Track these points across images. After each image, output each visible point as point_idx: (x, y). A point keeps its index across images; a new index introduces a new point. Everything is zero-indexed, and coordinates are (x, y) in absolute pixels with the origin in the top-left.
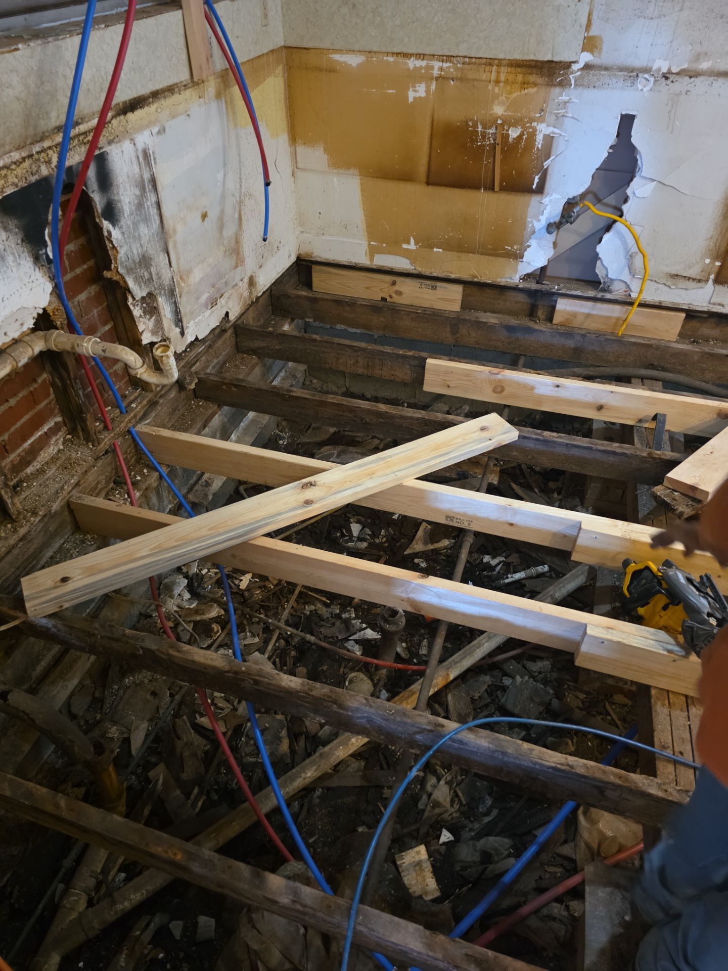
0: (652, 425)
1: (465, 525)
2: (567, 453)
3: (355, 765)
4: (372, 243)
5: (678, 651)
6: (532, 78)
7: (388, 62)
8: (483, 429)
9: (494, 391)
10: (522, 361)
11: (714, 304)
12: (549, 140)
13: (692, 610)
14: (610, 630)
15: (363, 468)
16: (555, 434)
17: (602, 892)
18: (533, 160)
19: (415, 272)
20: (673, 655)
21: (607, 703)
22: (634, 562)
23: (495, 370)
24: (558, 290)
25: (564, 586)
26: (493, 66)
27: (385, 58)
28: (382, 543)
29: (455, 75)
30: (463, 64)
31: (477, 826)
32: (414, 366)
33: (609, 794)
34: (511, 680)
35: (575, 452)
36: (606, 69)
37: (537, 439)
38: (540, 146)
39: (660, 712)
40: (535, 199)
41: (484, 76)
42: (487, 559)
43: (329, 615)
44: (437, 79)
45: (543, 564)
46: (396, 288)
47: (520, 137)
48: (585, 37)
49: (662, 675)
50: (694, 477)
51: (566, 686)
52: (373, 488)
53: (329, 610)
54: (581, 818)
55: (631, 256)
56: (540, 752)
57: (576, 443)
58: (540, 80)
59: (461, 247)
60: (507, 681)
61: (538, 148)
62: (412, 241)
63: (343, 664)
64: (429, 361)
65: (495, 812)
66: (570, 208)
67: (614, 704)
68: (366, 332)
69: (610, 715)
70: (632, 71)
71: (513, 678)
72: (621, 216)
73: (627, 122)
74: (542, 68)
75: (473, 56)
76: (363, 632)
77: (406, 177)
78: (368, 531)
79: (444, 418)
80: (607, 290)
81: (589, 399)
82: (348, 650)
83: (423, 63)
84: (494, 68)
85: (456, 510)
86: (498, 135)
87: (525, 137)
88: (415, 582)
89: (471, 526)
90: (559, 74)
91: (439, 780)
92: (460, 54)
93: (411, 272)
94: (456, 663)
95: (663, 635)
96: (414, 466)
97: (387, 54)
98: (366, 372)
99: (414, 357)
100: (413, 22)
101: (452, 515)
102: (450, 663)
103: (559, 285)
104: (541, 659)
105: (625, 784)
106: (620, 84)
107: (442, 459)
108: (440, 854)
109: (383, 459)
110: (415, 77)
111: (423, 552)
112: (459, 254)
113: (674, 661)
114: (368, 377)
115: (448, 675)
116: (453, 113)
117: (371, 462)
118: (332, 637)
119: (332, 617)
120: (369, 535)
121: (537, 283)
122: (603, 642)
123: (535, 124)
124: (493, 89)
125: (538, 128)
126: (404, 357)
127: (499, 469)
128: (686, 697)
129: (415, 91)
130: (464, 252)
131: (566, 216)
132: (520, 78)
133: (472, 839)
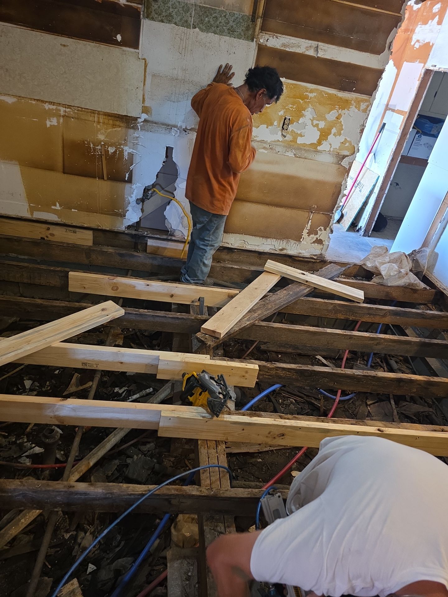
0: (197, 304)
1: (94, 367)
2: (154, 320)
3: (26, 539)
4: (31, 205)
5: (208, 416)
6: (118, 123)
7: (31, 103)
8: (103, 310)
9: (112, 289)
10: (130, 272)
11: (224, 243)
12: (131, 155)
13: (212, 392)
14: (173, 412)
15: (22, 339)
16: (146, 310)
17: (177, 564)
18: (124, 165)
19: (61, 222)
20: (205, 419)
21: (186, 460)
22: (188, 374)
23: (112, 277)
24: (147, 234)
25: (158, 397)
26: (95, 114)
27: (30, 101)
28: (48, 390)
29: (74, 115)
30: (78, 110)
31: (111, 555)
32: (62, 276)
33: (174, 502)
34: (131, 459)
35: (158, 319)
36: (155, 123)
37: (136, 314)
38: (127, 158)
39: (203, 452)
40: (128, 186)
41: (91, 119)
42: (116, 390)
43: (7, 443)
44: (63, 116)
45: (149, 388)
46: (50, 232)
47: (115, 152)
48: (142, 107)
49: (202, 432)
50: (215, 326)
51: (164, 455)
52: (30, 350)
53: (7, 440)
54: (173, 530)
55: (182, 218)
56: (133, 487)
57: (157, 314)
58: (122, 125)
59: (89, 209)
60: (129, 461)
61: (126, 159)
62: (58, 204)
63: (17, 474)
64: (71, 273)
65: (123, 543)
66: (147, 191)
67: (190, 460)
68: (30, 257)
69: (188, 467)
70: (168, 126)
71: (132, 457)
72: (174, 197)
73: (169, 151)
74: (122, 119)
75: (83, 107)
76: (32, 450)
77: (51, 168)
78: (37, 384)
79: (80, 305)
80: (172, 235)
81: (165, 291)
82: (21, 463)
83: (54, 107)
84: (96, 115)
85: (88, 358)
86: (102, 150)
87: (118, 152)
88: (58, 404)
89: (98, 367)
90: (132, 123)
91: (86, 533)
92: (76, 105)
93: (59, 222)
94: (94, 454)
95: (201, 409)
96: (58, 334)
97: (31, 99)
98: (29, 282)
99: (61, 271)
100: (46, 84)
101: (85, 362)
102: (90, 455)
103: (147, 232)
104: (149, 443)
105: (179, 493)
106: (164, 131)
107: (77, 329)
108: (88, 581)
109: (37, 332)
110: (51, 114)
111: (76, 392)
112: (88, 213)
113: (207, 422)
114: (31, 284)
115: (89, 463)
116: (76, 135)
117: (29, 334)
118: (9, 457)
119: (9, 444)
120: (38, 386)
121: (135, 230)
122: (170, 419)
123: (122, 147)
124: (97, 126)
125: (124, 149)
126: (54, 271)
127: (123, 336)
128: (216, 441)
129: (51, 121)
130: (91, 212)
131: (145, 196)
132: (111, 122)
133: (109, 564)
